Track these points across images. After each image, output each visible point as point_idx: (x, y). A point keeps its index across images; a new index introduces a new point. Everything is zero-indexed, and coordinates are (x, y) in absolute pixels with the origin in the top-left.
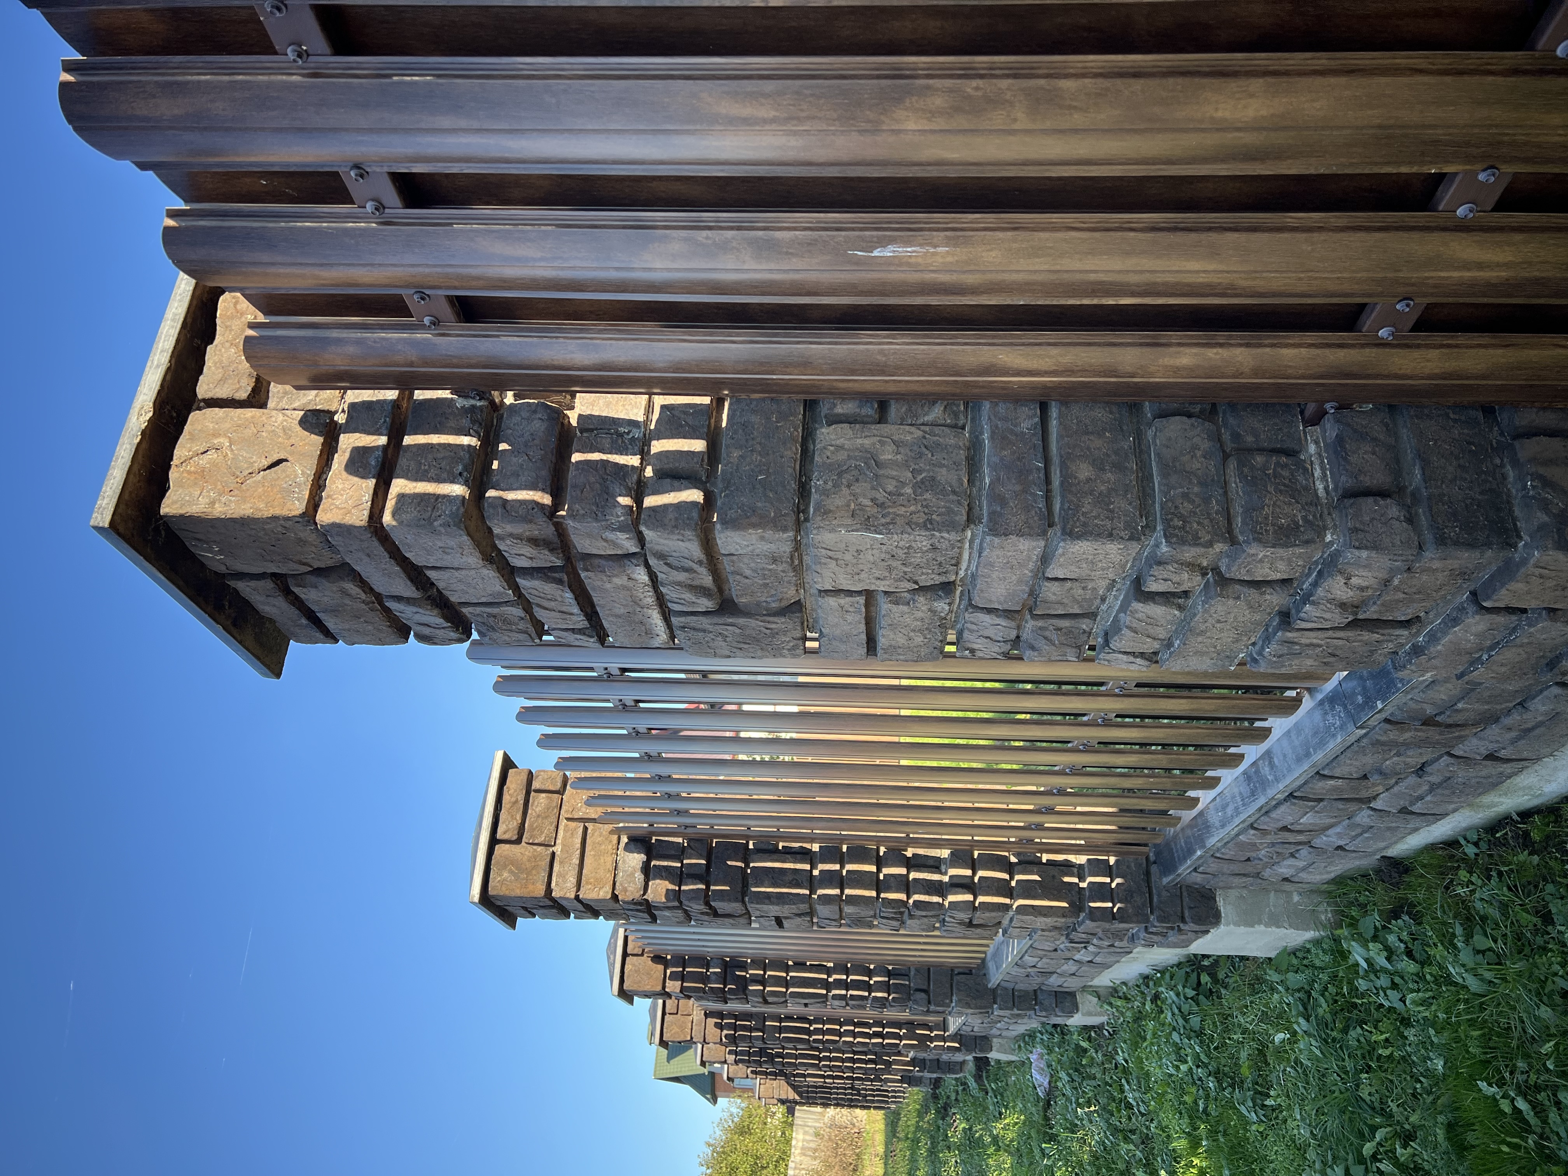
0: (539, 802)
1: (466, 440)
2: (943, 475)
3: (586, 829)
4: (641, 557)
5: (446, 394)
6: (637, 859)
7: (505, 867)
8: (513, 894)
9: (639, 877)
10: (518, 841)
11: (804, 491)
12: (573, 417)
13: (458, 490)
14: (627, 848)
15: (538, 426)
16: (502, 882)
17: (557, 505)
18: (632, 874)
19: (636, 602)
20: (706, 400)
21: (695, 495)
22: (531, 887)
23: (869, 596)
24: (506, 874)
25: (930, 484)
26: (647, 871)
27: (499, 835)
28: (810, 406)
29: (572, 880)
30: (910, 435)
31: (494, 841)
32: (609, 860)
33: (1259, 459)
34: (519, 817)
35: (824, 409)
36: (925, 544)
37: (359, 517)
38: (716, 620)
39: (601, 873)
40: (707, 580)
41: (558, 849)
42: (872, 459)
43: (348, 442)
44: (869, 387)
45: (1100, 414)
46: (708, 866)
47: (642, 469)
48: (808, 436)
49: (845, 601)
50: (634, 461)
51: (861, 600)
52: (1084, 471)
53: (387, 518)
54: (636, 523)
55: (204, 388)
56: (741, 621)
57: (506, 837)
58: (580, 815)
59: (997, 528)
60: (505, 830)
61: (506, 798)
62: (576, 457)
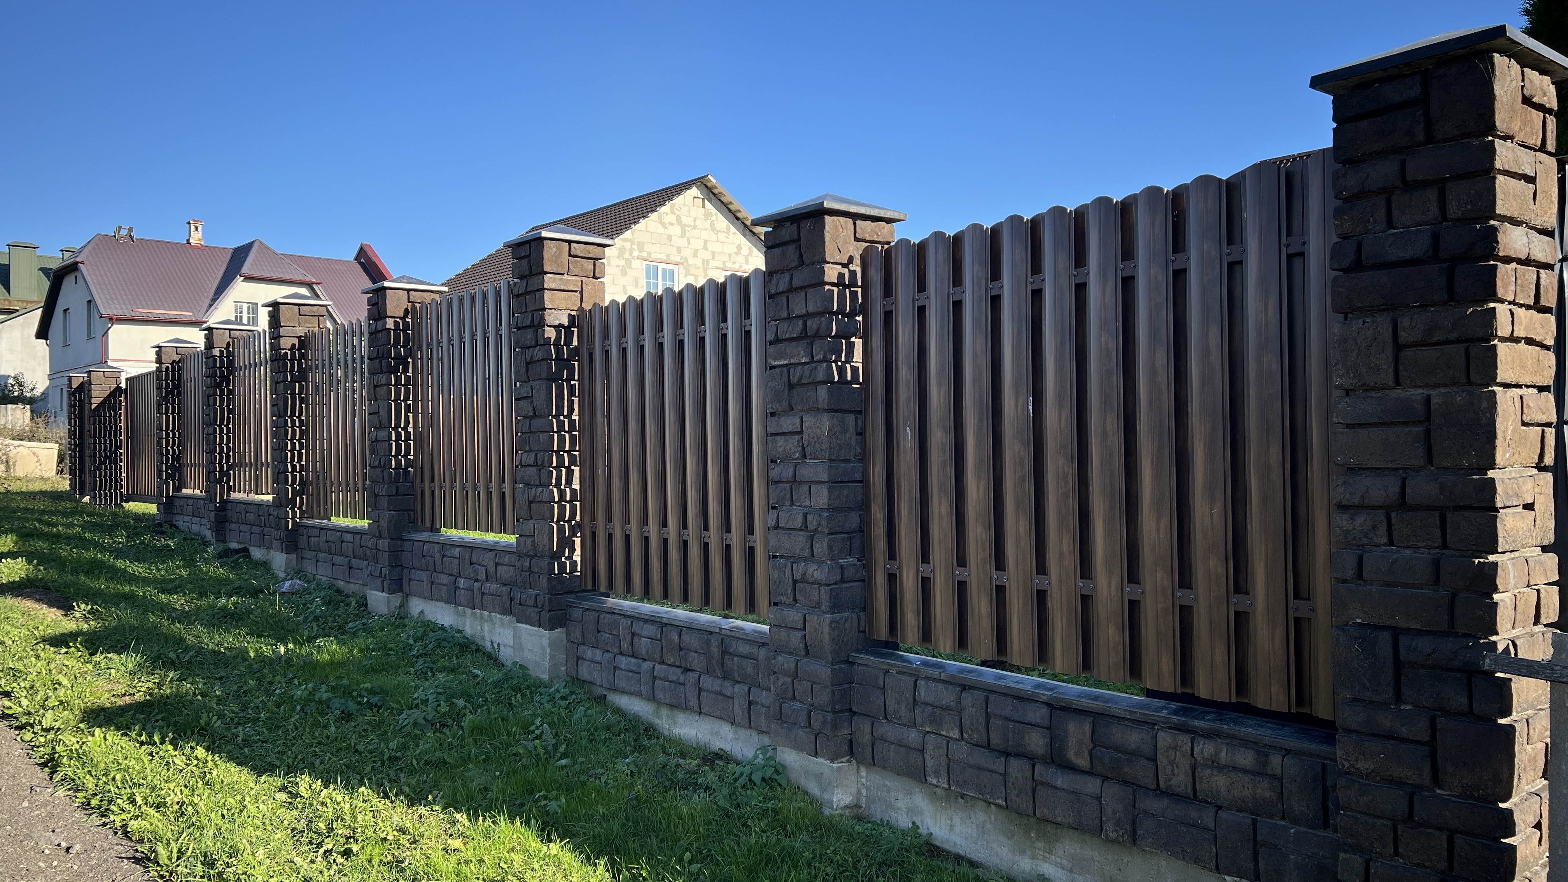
0: (589, 265)
1: (848, 308)
2: (843, 451)
3: (576, 291)
4: (812, 361)
5: (860, 300)
6: (566, 322)
7: (558, 249)
8: (545, 254)
9: (556, 323)
10: (570, 255)
11: (836, 411)
12: (853, 339)
13: (835, 308)
14: (570, 315)
15: (852, 330)
16: (550, 248)
17: (831, 337)
18: (558, 319)
19: (791, 357)
20: (861, 380)
21: (836, 379)
22: (548, 263)
23: (801, 432)
24: (554, 249)
25: (841, 448)
26: (558, 327)
27: (573, 245)
28: (860, 412)
29: (553, 286)
30: (853, 442)
31: (570, 242)
32: (562, 306)
33: (848, 543)
34: (582, 255)
35: (859, 416)
36: (824, 447)
37: (826, 279)
38: (787, 383)
39: (557, 302)
40: (804, 381)
41: (565, 277)
42: (846, 431)
43: (846, 271)
44: (867, 429)
45: (860, 498)
46: (564, 359)
47: (841, 361)
48: (850, 411)
49: (798, 425)
50: (843, 359)
51: (799, 430)
52: (845, 492)
53: (827, 287)
54: (826, 361)
55: (858, 222)
56: (786, 391)
57: (572, 249)
58: (584, 288)
59: (830, 468)
60: (576, 249)
61: (591, 247)
62: (843, 341)
